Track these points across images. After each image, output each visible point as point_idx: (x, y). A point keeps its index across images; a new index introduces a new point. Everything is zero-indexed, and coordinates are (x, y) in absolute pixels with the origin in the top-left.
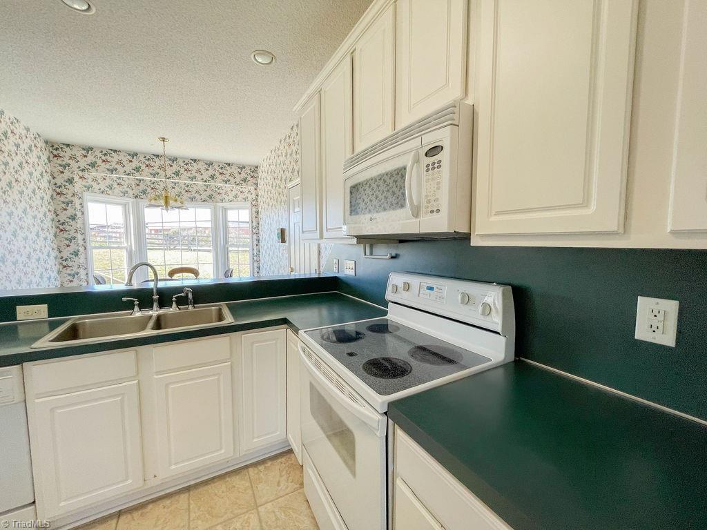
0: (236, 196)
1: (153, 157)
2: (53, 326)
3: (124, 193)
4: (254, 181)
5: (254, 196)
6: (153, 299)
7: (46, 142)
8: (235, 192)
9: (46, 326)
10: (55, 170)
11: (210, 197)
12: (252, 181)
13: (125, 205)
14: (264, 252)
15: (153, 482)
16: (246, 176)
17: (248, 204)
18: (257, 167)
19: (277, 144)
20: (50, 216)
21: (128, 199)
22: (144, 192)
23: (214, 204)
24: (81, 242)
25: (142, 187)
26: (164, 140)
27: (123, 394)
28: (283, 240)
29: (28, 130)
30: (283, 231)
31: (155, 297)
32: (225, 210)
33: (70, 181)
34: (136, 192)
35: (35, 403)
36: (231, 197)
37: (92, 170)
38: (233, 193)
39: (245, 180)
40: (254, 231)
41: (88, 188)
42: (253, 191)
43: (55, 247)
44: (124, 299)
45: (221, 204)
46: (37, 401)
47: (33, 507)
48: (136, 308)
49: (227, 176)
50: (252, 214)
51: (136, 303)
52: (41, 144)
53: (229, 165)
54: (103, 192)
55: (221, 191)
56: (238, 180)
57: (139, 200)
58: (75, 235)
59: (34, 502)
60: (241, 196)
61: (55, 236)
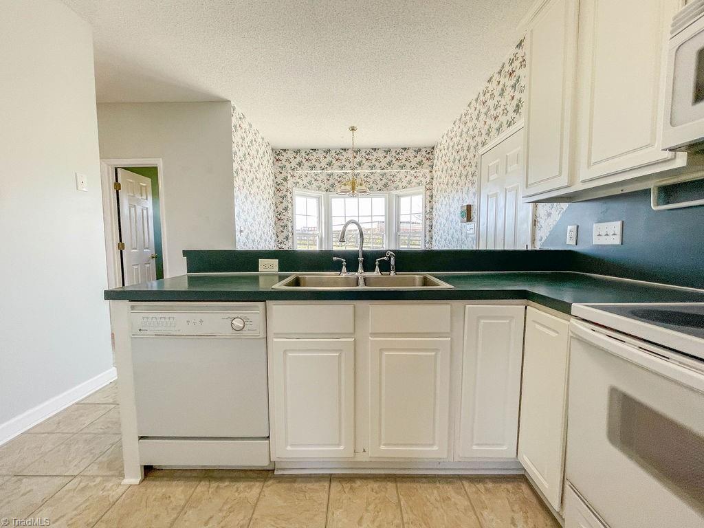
0: (409, 182)
1: (341, 151)
2: (281, 278)
3: (319, 187)
4: (430, 164)
5: (428, 179)
6: (358, 261)
7: (272, 150)
8: (409, 177)
9: (277, 278)
10: (277, 171)
11: (385, 186)
12: (427, 163)
13: (319, 198)
14: (439, 238)
15: (362, 457)
16: (421, 158)
17: (422, 189)
18: (433, 148)
19: (450, 126)
20: (273, 207)
21: (321, 192)
22: (333, 186)
23: (388, 192)
24: (290, 229)
25: (332, 181)
26: (353, 129)
27: (341, 350)
28: (469, 219)
29: (263, 139)
30: (469, 208)
31: (361, 259)
32: (398, 197)
33: (285, 179)
34: (327, 186)
35: (274, 341)
36: (405, 184)
37: (299, 168)
38: (407, 179)
39: (420, 163)
40: (427, 216)
41: (296, 184)
42: (428, 175)
43: (275, 232)
44: (335, 259)
45: (394, 192)
46: (275, 340)
47: (267, 441)
48: (344, 269)
49: (403, 161)
50: (426, 198)
51: (344, 263)
52: (270, 151)
53: (405, 149)
54: (305, 187)
55: (395, 179)
56: (413, 164)
57: (328, 193)
58: (287, 223)
59: (268, 437)
60: (415, 181)
61: (275, 224)
